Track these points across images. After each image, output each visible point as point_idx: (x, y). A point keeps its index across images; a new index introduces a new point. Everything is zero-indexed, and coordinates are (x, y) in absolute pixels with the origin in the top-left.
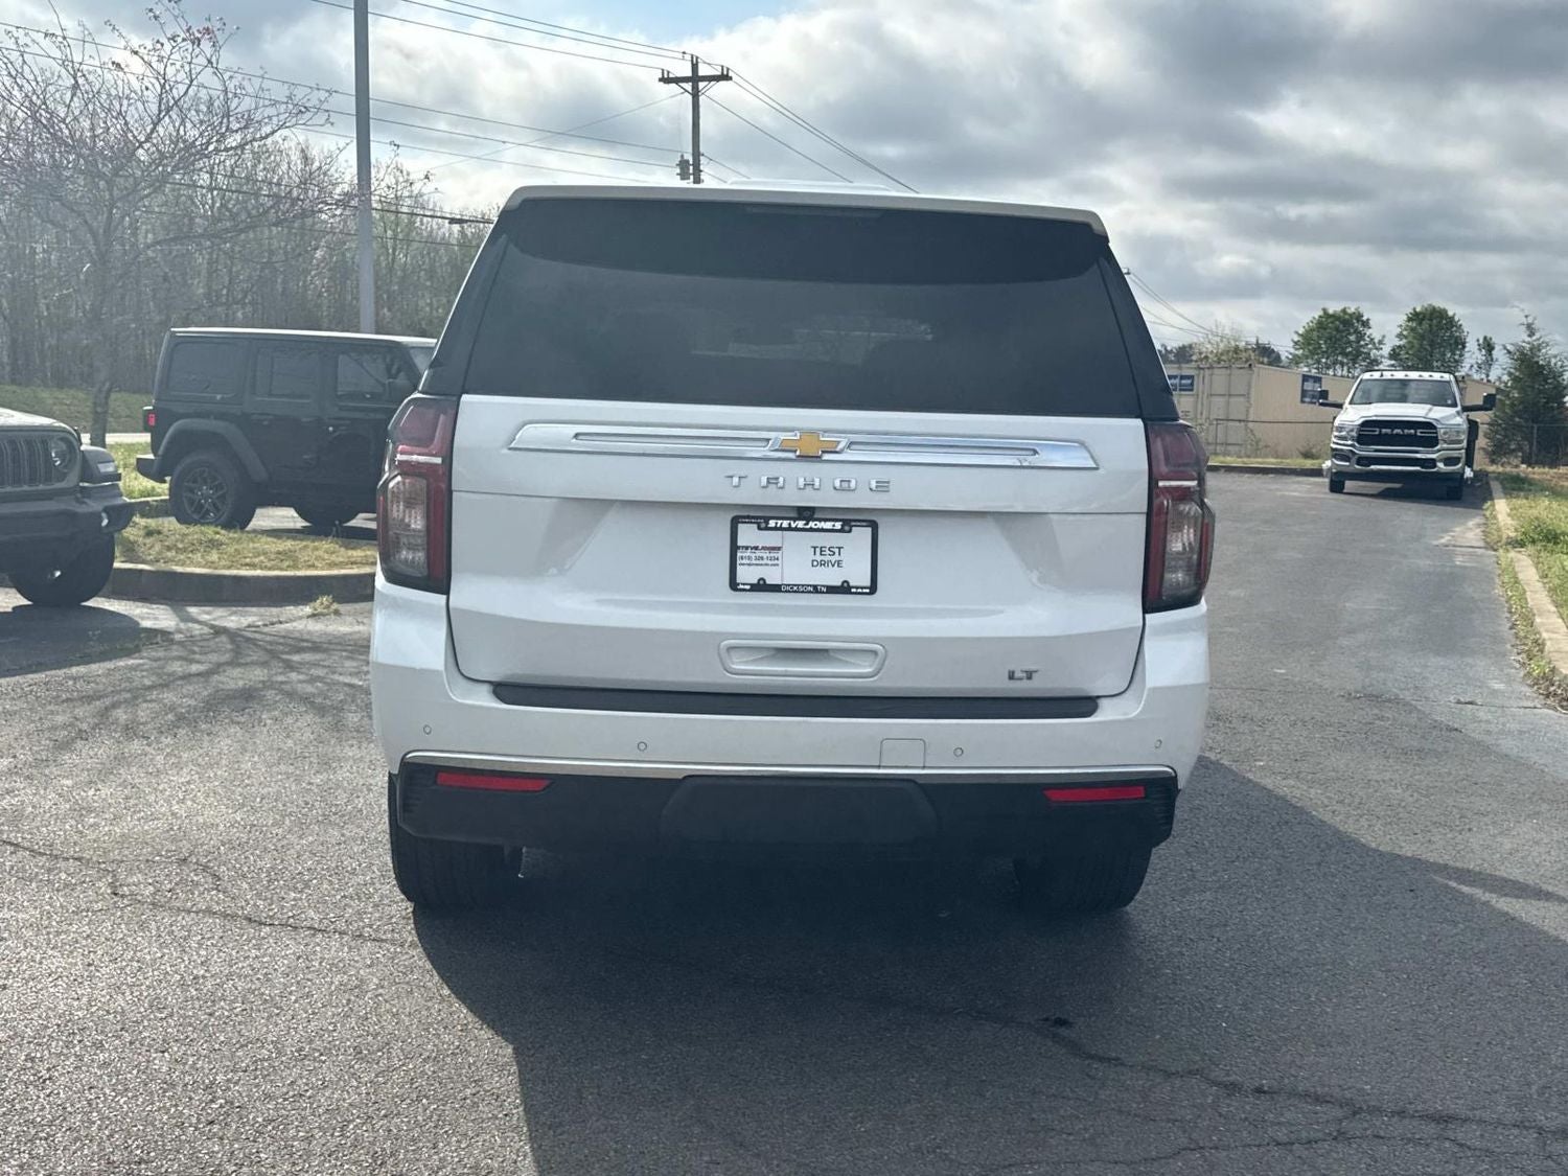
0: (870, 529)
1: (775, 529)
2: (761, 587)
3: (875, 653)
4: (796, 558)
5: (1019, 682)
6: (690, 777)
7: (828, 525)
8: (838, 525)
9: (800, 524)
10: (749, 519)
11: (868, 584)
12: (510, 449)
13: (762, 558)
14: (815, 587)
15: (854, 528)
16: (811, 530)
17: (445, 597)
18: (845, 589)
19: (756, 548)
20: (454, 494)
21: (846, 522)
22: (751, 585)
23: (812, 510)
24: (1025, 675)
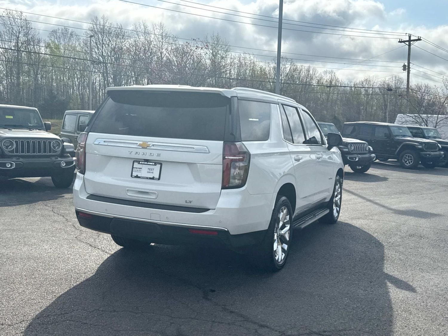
0: (160, 165)
1: (141, 164)
2: (137, 177)
3: (155, 193)
4: (144, 171)
6: (115, 218)
7: (151, 164)
8: (154, 164)
9: (146, 163)
10: (137, 161)
11: (158, 178)
12: (94, 144)
13: (138, 170)
14: (147, 178)
15: (157, 165)
16: (148, 164)
17: (83, 175)
18: (153, 178)
19: (137, 168)
20: (86, 153)
21: (155, 163)
22: (135, 176)
23: (148, 160)
24: (189, 202)
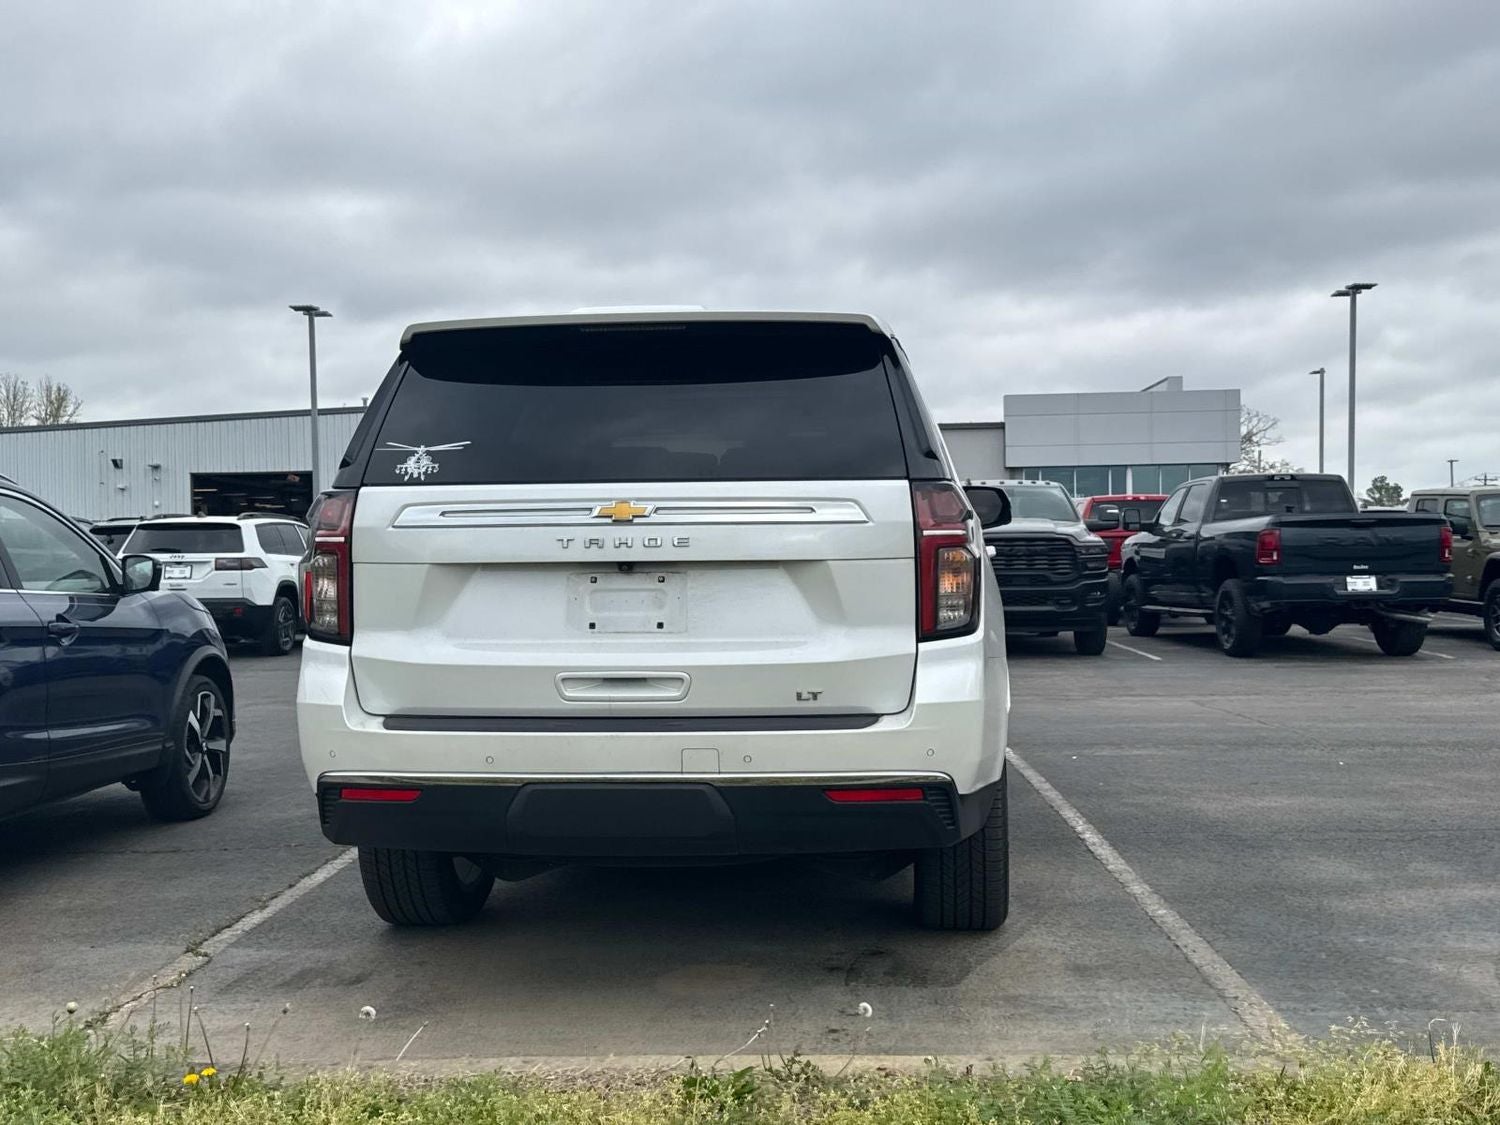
3: (681, 679)
5: (805, 702)
6: (529, 784)
12: (394, 527)
17: (348, 648)
20: (355, 566)
24: (811, 696)
